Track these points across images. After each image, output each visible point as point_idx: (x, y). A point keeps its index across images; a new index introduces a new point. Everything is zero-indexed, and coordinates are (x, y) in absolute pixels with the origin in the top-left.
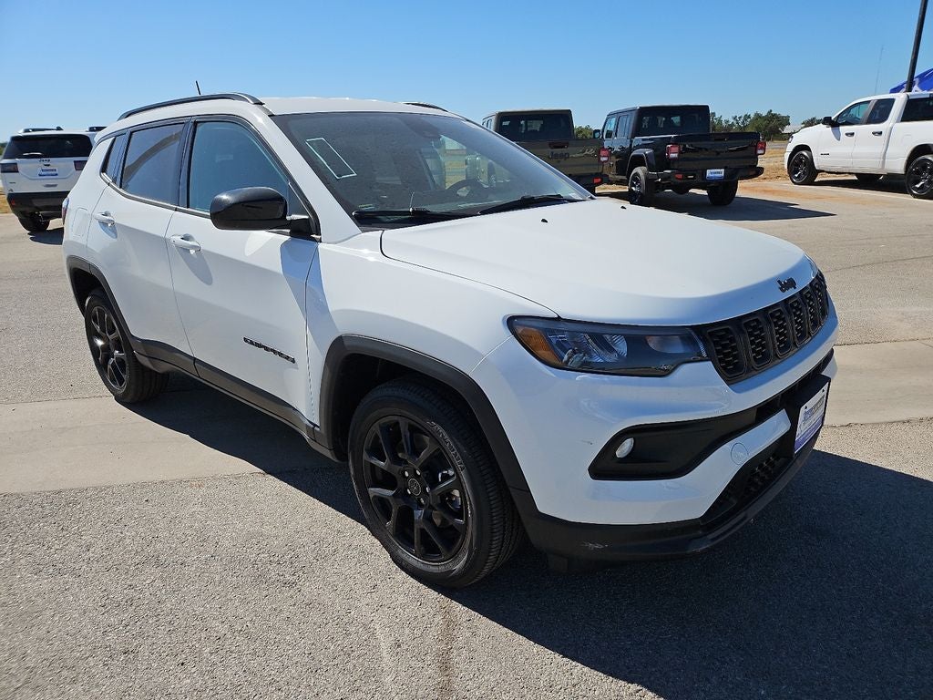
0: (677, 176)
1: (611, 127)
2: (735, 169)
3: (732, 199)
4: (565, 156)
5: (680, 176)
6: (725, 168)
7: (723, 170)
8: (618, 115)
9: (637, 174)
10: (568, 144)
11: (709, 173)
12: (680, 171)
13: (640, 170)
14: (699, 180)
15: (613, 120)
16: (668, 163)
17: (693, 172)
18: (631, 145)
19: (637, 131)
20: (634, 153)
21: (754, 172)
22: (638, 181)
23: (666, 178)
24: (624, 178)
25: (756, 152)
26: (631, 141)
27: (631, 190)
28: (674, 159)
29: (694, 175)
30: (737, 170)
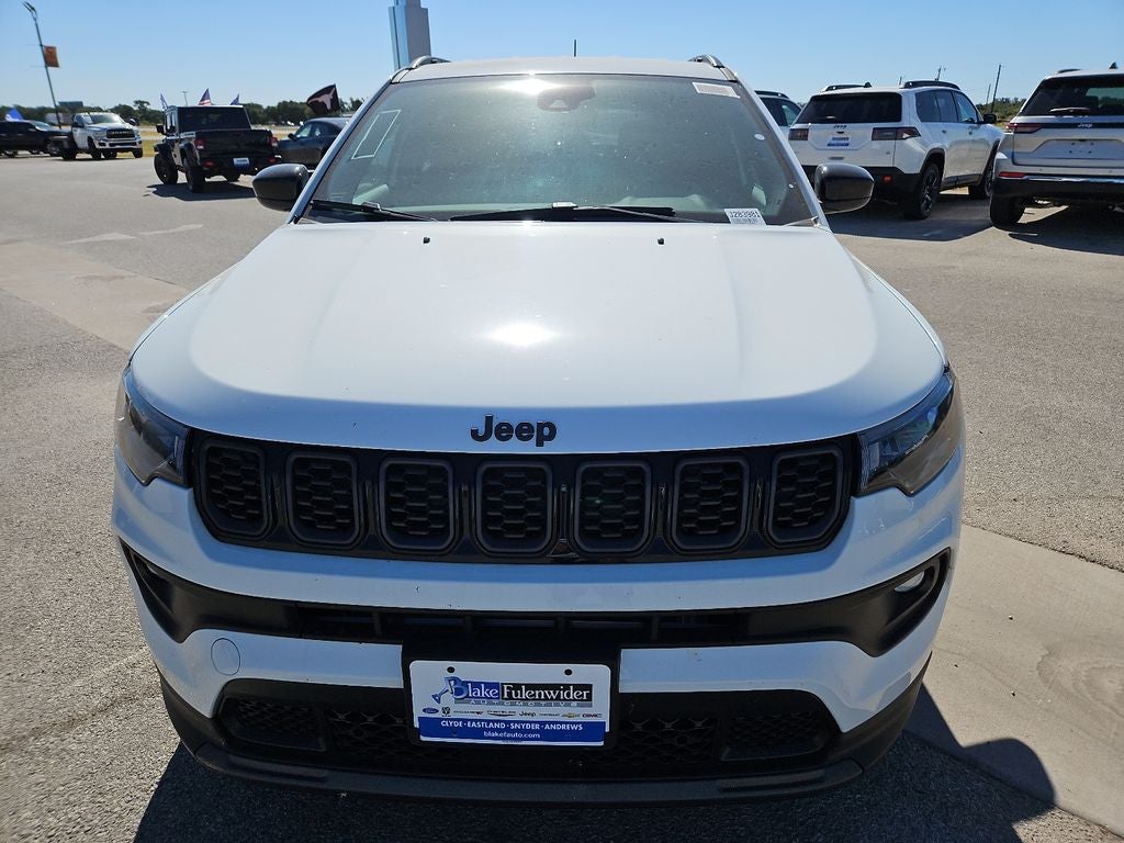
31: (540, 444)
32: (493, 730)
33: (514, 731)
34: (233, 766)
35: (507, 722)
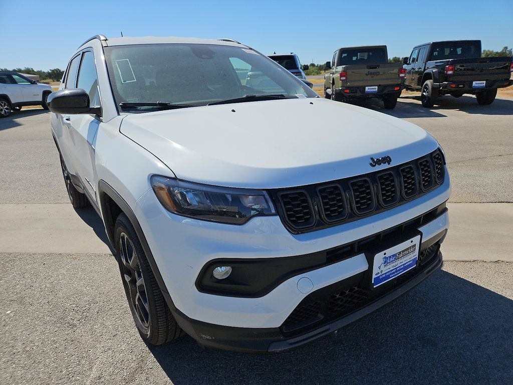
0: (452, 86)
1: (415, 56)
2: (494, 81)
3: (493, 100)
4: (377, 74)
5: (454, 86)
6: (486, 80)
7: (485, 82)
8: (419, 48)
9: (427, 85)
10: (379, 66)
11: (475, 84)
12: (454, 82)
13: (429, 82)
14: (467, 88)
15: (417, 51)
16: (447, 78)
17: (463, 83)
18: (425, 67)
19: (430, 57)
20: (426, 71)
21: (507, 83)
22: (427, 89)
23: (445, 86)
24: (420, 87)
25: (509, 70)
26: (426, 64)
27: (423, 95)
28: (450, 75)
29: (464, 85)
30: (495, 81)
31: (389, 164)
32: (392, 274)
33: (399, 270)
34: (291, 344)
35: (396, 268)
